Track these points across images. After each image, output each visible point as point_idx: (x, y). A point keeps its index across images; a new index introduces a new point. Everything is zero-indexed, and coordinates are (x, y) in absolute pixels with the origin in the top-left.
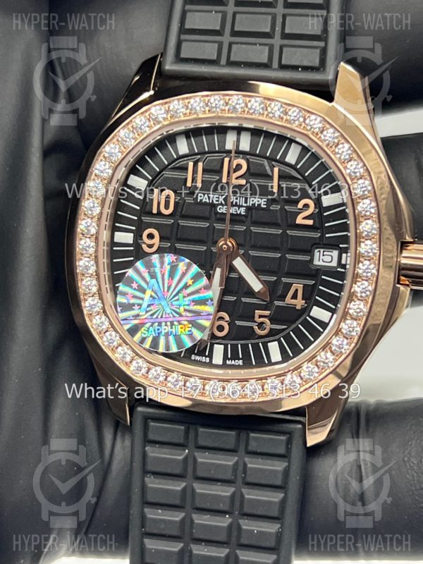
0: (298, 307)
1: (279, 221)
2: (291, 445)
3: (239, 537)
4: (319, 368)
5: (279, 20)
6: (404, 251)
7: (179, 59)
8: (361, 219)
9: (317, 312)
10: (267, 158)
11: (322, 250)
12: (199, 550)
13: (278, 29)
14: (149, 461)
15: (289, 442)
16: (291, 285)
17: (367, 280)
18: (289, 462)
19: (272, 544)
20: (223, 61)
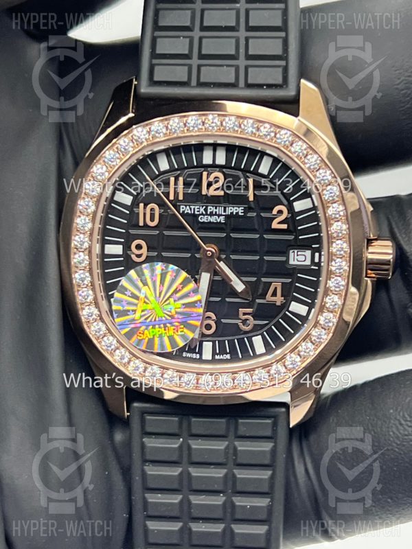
0: (278, 304)
1: (256, 227)
2: (277, 427)
3: (233, 513)
4: (301, 357)
5: (242, 42)
6: (370, 248)
7: (153, 82)
8: (332, 222)
9: (295, 307)
10: (241, 170)
11: (296, 251)
12: (197, 527)
13: (242, 51)
14: (147, 451)
15: (275, 424)
16: (270, 283)
17: (340, 276)
18: (275, 442)
19: (263, 516)
20: (194, 82)
